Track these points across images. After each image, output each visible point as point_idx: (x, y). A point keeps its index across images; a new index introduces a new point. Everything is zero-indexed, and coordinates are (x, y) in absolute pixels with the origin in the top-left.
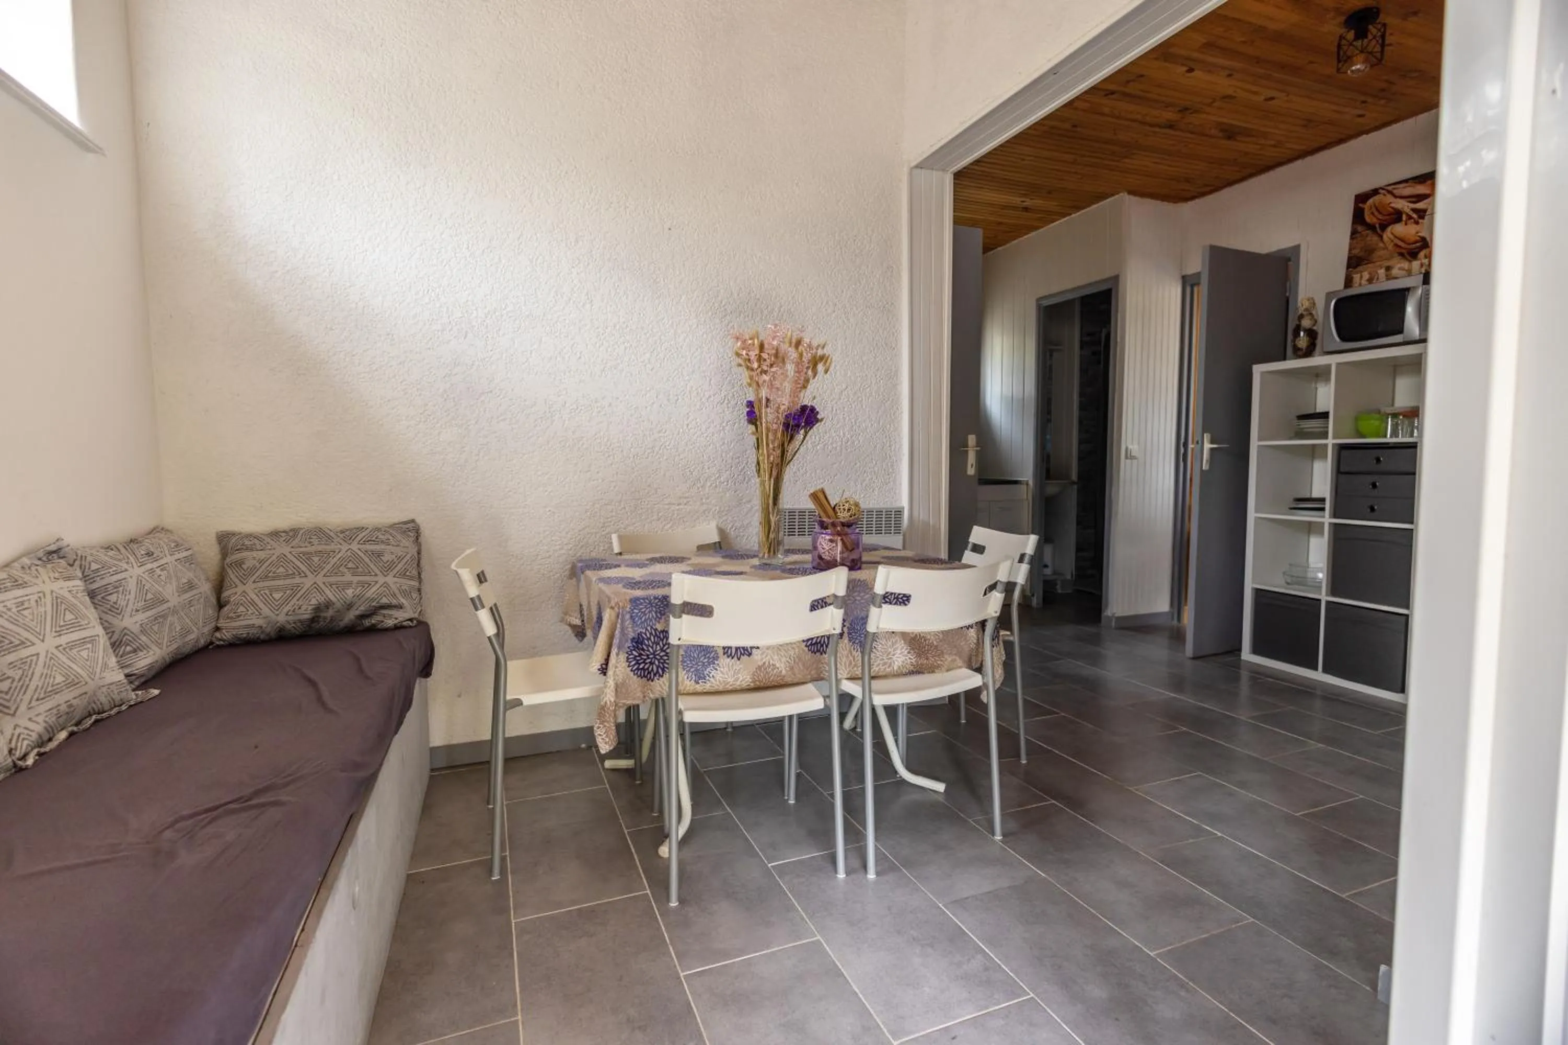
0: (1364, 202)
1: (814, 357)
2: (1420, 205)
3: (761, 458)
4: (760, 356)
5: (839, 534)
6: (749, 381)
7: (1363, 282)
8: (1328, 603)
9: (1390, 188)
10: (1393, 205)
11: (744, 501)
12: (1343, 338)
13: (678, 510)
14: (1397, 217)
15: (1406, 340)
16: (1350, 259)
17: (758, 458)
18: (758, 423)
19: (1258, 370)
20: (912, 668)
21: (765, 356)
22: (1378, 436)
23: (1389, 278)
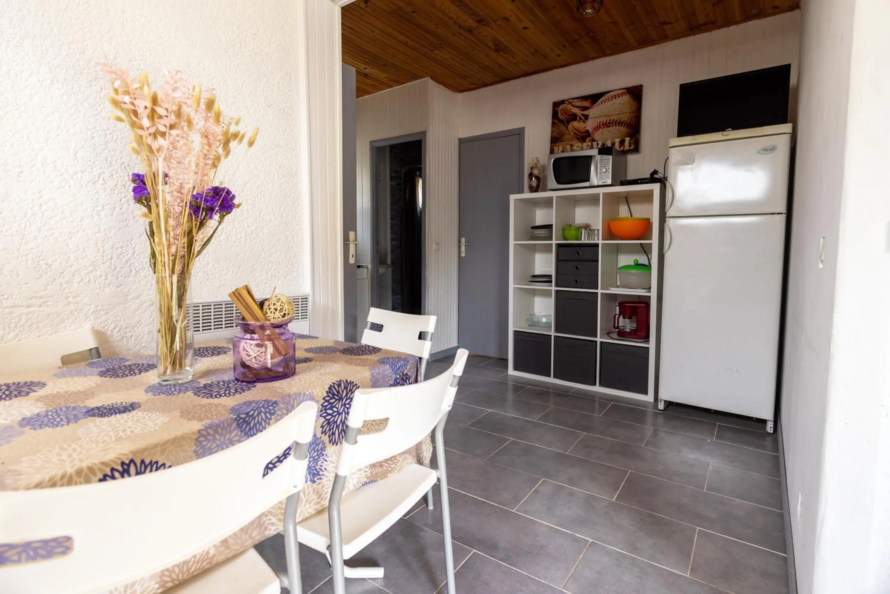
0: (558, 107)
1: (226, 134)
2: (585, 113)
3: (157, 249)
4: (153, 111)
5: (270, 339)
6: (135, 145)
7: (559, 152)
8: (555, 336)
9: (570, 101)
10: (572, 110)
11: (130, 296)
12: (559, 182)
13: (27, 314)
14: (574, 117)
15: (591, 185)
16: (552, 138)
17: (152, 249)
18: (153, 204)
19: (513, 197)
20: (366, 480)
21: (160, 111)
22: (577, 240)
23: (572, 150)
